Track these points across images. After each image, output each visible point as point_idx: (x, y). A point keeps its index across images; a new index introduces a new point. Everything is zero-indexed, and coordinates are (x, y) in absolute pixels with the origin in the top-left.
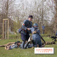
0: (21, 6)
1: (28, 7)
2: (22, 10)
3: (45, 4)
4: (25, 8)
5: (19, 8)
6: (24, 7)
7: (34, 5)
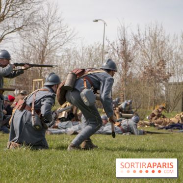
0: (65, 60)
1: (77, 61)
2: (67, 66)
3: (105, 58)
4: (72, 62)
5: (63, 62)
6: (70, 61)
7: (88, 59)
